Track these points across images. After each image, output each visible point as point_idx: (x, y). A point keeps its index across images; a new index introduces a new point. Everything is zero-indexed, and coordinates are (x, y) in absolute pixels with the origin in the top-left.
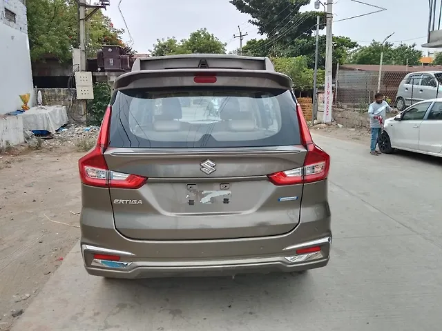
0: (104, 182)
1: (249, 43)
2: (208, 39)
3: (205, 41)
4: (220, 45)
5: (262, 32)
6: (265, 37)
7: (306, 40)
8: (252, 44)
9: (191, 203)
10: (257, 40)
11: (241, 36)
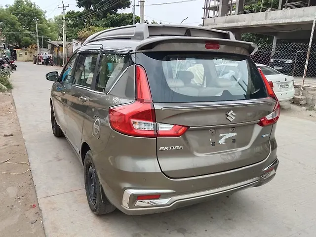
0: (153, 133)
1: (69, 13)
2: (31, 6)
3: (28, 7)
4: (42, 12)
5: (80, 5)
6: (82, 9)
7: (115, 16)
8: (71, 15)
9: (213, 144)
10: (76, 12)
11: (64, 7)
